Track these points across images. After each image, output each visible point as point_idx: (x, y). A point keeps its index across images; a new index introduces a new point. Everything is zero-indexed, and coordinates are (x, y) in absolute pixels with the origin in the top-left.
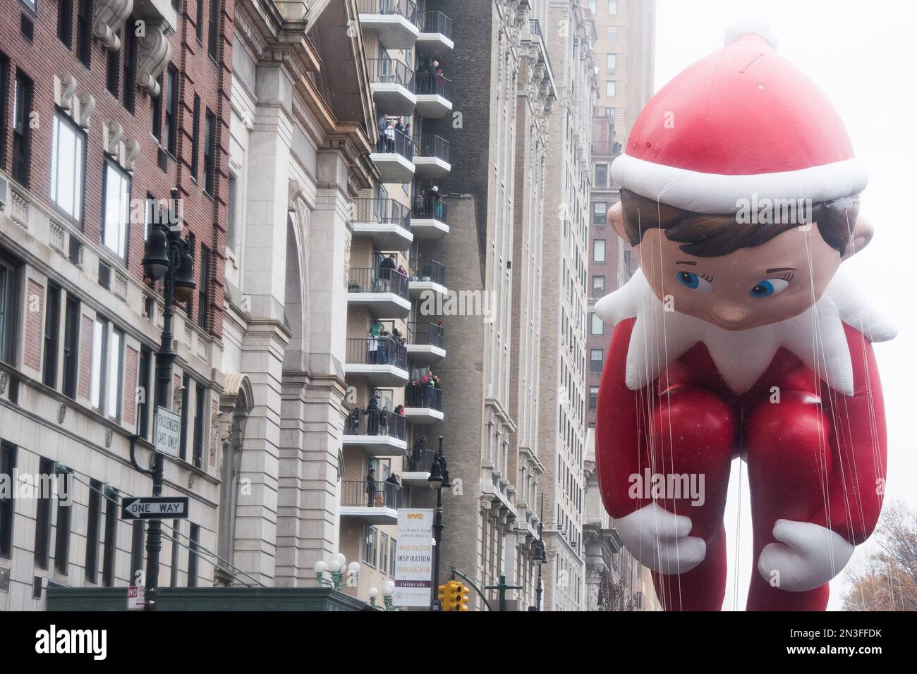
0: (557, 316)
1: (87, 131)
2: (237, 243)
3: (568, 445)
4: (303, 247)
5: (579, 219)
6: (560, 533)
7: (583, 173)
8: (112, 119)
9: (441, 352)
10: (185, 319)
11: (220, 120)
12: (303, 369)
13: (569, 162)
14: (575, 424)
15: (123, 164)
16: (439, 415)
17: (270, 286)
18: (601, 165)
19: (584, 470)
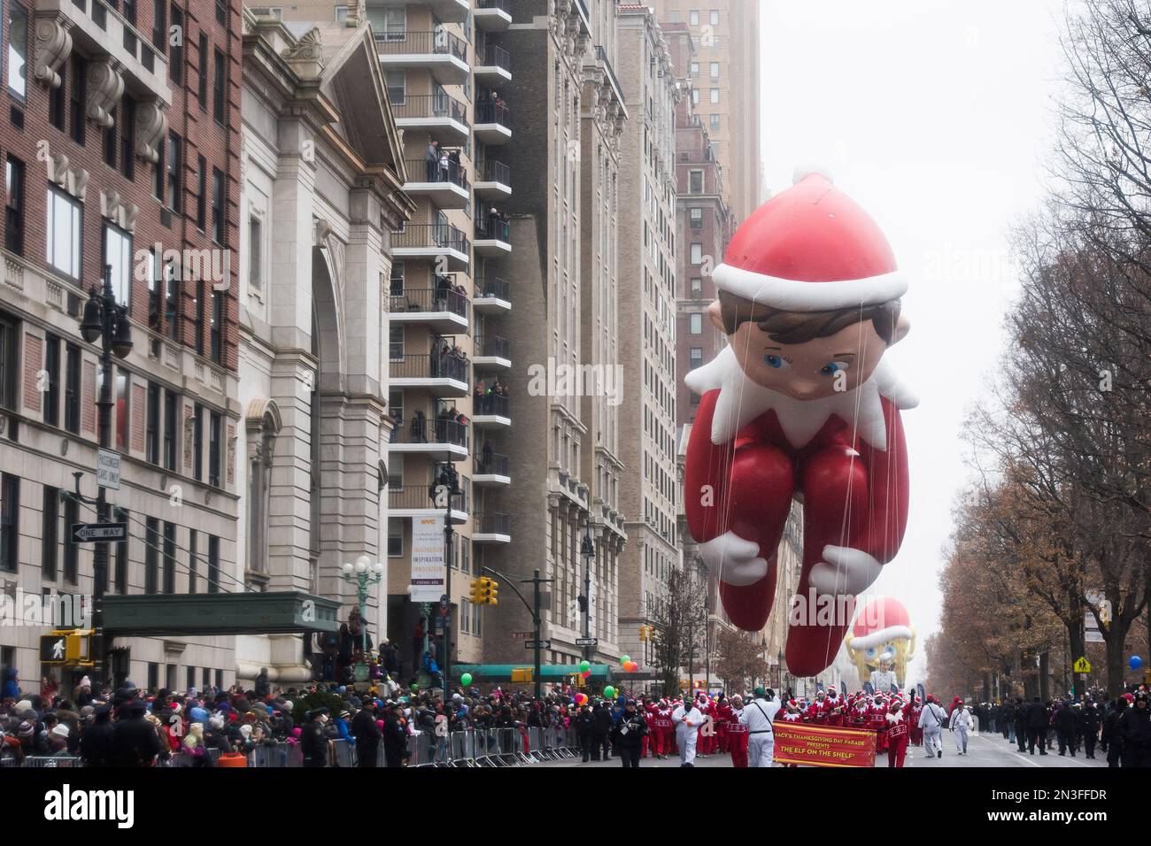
0: (639, 320)
1: (83, 200)
2: (262, 281)
3: (657, 442)
4: (337, 279)
5: (663, 227)
6: (649, 525)
7: (666, 183)
8: (109, 186)
9: (507, 363)
10: (194, 356)
11: (229, 176)
12: (341, 390)
13: (648, 176)
14: (665, 421)
15: (122, 225)
16: (506, 421)
17: (294, 318)
18: (696, 172)
19: (678, 464)
